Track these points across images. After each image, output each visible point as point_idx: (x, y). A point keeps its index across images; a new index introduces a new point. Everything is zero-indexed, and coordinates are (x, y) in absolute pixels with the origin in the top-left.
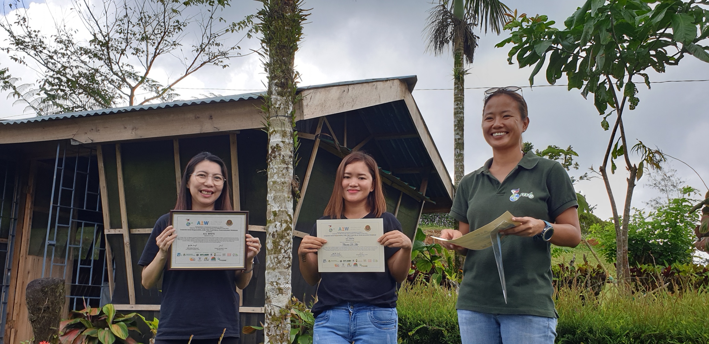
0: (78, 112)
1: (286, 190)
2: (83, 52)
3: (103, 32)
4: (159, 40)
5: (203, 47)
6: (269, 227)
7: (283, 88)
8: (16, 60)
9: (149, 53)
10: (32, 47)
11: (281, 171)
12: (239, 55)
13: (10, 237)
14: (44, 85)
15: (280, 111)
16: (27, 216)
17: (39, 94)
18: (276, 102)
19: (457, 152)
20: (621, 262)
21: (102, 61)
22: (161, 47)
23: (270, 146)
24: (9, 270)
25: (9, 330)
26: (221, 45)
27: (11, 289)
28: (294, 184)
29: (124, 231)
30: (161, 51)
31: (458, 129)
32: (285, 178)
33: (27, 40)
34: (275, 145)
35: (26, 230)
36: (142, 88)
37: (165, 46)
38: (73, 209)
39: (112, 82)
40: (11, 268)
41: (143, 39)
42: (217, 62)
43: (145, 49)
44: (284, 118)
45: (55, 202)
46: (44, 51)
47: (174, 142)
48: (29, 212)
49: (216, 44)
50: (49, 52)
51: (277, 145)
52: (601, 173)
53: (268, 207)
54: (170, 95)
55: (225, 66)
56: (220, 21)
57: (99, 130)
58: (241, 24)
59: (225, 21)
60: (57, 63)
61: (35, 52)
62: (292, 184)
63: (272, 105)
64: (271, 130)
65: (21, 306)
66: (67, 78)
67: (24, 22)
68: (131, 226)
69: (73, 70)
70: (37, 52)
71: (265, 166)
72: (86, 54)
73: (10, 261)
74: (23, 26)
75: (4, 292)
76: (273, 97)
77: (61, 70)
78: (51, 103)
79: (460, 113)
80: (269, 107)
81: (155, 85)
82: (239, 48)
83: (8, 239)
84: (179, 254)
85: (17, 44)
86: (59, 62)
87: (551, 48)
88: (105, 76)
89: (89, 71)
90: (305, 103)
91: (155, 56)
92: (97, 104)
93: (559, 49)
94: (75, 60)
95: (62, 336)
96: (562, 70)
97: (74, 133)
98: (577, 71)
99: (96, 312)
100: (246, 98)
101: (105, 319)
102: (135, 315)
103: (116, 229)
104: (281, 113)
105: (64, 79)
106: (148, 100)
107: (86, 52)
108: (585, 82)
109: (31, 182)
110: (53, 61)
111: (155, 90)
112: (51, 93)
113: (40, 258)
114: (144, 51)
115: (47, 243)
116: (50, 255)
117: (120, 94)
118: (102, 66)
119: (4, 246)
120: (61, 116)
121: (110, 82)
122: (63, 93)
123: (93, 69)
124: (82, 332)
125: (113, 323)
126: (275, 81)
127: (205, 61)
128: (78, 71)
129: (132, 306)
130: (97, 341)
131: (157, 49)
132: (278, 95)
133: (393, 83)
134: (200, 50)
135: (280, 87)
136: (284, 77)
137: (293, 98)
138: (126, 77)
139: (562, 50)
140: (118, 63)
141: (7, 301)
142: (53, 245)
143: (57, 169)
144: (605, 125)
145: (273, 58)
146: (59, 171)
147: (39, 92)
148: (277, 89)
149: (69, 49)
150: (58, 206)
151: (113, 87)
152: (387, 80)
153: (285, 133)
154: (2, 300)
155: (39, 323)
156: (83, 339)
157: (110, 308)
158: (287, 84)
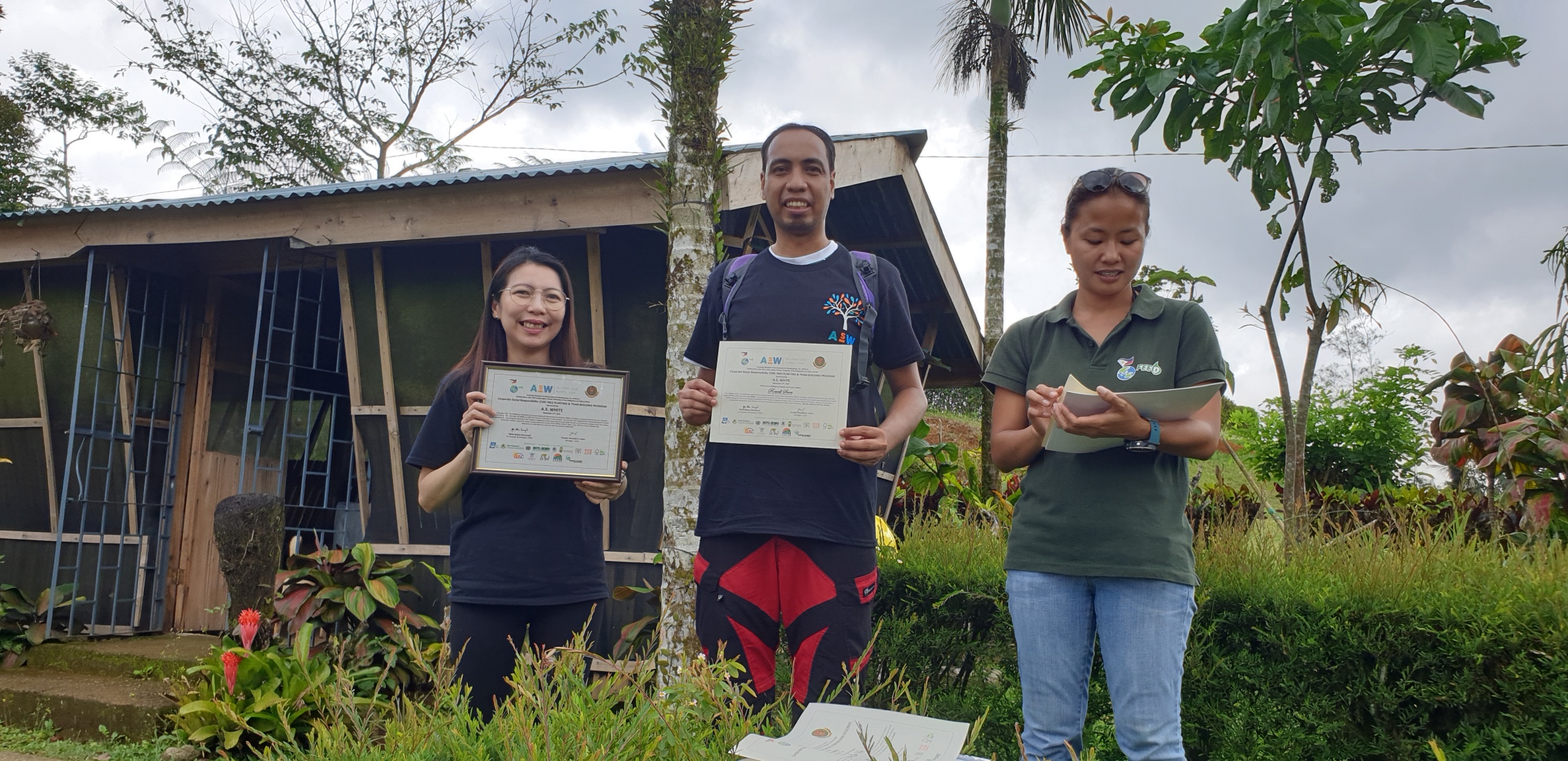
0: (286, 190)
2: (290, 73)
3: (329, 39)
4: (434, 54)
5: (515, 69)
6: (670, 408)
7: (697, 149)
8: (163, 86)
9: (413, 78)
10: (194, 63)
12: (580, 85)
13: (173, 417)
14: (218, 135)
15: (690, 193)
16: (203, 380)
17: (211, 153)
18: (684, 175)
20: (1292, 480)
21: (327, 93)
22: (436, 67)
23: (672, 259)
24: (172, 478)
25: (173, 587)
26: (547, 65)
27: (177, 513)
29: (388, 409)
30: (436, 76)
31: (994, 232)
33: (187, 49)
34: (681, 257)
35: (201, 405)
36: (400, 145)
37: (445, 65)
38: (294, 367)
39: (344, 132)
40: (175, 473)
41: (403, 52)
42: (539, 97)
43: (406, 71)
44: (698, 206)
45: (261, 354)
46: (218, 71)
47: (482, 245)
48: (207, 369)
49: (539, 64)
50: (228, 73)
51: (686, 256)
52: (1262, 318)
53: (669, 372)
54: (452, 159)
55: (554, 106)
56: (547, 20)
57: (343, 222)
58: (586, 27)
59: (555, 20)
60: (242, 94)
61: (202, 73)
63: (676, 181)
64: (674, 228)
65: (195, 543)
66: (261, 123)
67: (179, 16)
68: (400, 402)
69: (272, 107)
70: (205, 72)
71: (664, 295)
72: (297, 79)
73: (173, 460)
74: (179, 23)
75: (164, 517)
76: (679, 166)
77: (249, 107)
78: (232, 168)
79: (998, 203)
80: (670, 184)
81: (425, 139)
82: (581, 71)
83: (168, 419)
85: (168, 56)
86: (245, 92)
87: (1174, 84)
88: (332, 121)
89: (303, 110)
90: (731, 178)
91: (425, 85)
92: (318, 172)
93: (1189, 85)
94: (275, 90)
95: (278, 599)
96: (1193, 125)
97: (296, 226)
98: (1221, 128)
99: (339, 558)
100: (621, 166)
101: (357, 571)
102: (412, 564)
103: (372, 405)
104: (693, 196)
105: (255, 124)
106: (412, 168)
107: (297, 74)
108: (1236, 150)
109: (210, 317)
110: (234, 90)
111: (425, 148)
112: (234, 151)
113: (229, 457)
114: (404, 75)
115: (247, 429)
116: (251, 451)
117: (359, 156)
118: (326, 102)
119: (162, 433)
120: (272, 194)
121: (340, 132)
122: (252, 151)
123: (309, 107)
124: (315, 594)
125: (372, 577)
126: (684, 136)
127: (517, 95)
128: (282, 111)
129: (402, 547)
130: (343, 611)
131: (428, 70)
132: (688, 161)
133: (884, 144)
134: (508, 75)
135: (692, 147)
136: (699, 129)
137: (716, 169)
138: (370, 123)
139: (1196, 88)
140: (357, 97)
141: (169, 535)
142: (258, 433)
143: (265, 293)
144: (1274, 229)
145: (680, 92)
146: (267, 297)
147: (209, 149)
148: (685, 150)
149: (264, 67)
150: (265, 362)
151: (347, 142)
152: (873, 138)
153: (701, 234)
154: (161, 532)
155: (240, 575)
156: (316, 606)
157: (364, 550)
158: (705, 142)
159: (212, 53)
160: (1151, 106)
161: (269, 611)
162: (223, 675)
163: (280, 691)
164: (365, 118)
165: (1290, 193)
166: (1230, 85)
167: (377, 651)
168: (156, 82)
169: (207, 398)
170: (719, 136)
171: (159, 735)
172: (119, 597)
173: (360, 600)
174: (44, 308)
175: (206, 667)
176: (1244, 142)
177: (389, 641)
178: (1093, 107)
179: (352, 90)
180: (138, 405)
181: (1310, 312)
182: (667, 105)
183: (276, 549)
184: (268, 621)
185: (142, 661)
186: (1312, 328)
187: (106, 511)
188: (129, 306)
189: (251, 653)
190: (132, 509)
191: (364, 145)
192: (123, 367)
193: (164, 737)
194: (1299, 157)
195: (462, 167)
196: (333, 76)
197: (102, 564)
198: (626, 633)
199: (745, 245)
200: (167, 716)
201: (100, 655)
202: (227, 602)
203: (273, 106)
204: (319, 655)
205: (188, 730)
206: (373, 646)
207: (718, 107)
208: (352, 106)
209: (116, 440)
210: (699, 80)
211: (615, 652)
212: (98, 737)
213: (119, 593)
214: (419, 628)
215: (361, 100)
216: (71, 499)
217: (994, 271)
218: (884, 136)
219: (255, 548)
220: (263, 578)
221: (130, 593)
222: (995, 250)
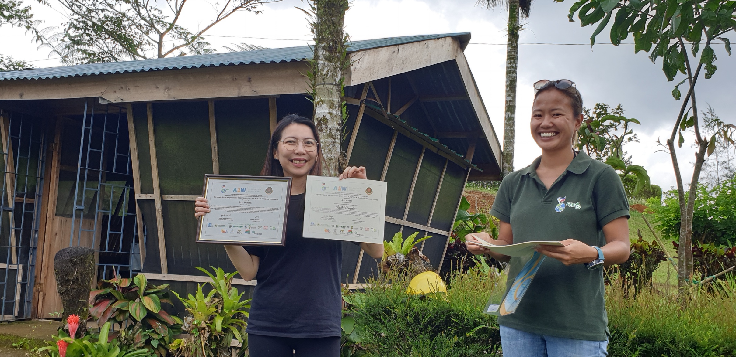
1: (332, 167)
7: (331, 52)
8: (40, 1)
11: (328, 146)
13: (37, 197)
14: (69, 29)
15: (327, 79)
16: (54, 173)
18: (323, 68)
19: (508, 116)
20: (684, 243)
21: (130, 5)
23: (316, 118)
24: (36, 231)
25: (37, 293)
27: (39, 252)
28: (341, 160)
29: (156, 197)
31: (510, 90)
32: (331, 154)
34: (321, 117)
35: (52, 190)
36: (170, 35)
38: (102, 172)
39: (140, 27)
40: (38, 229)
42: (250, 7)
44: (332, 86)
45: (83, 164)
47: (210, 103)
48: (56, 171)
51: (324, 116)
52: (668, 147)
54: (200, 44)
55: (258, 12)
57: (129, 89)
62: (339, 161)
63: (319, 71)
64: (317, 100)
65: (49, 268)
66: (92, 21)
68: (163, 192)
73: (36, 222)
75: (32, 254)
76: (320, 62)
79: (512, 73)
80: (315, 73)
81: (184, 32)
83: (34, 198)
87: (618, 5)
88: (133, 21)
89: (116, 15)
90: (352, 68)
92: (125, 50)
93: (626, 7)
94: (101, 3)
95: (91, 308)
96: (628, 30)
97: (102, 91)
98: (645, 32)
99: (126, 283)
100: (288, 60)
101: (136, 291)
102: (169, 286)
103: (147, 194)
104: (329, 81)
105: (90, 23)
106: (177, 48)
108: (654, 46)
109: (57, 140)
110: (78, 4)
111: (184, 37)
112: (77, 39)
113: (68, 219)
115: (75, 207)
117: (148, 41)
118: (129, 10)
119: (30, 206)
120: (91, 72)
121: (137, 27)
122: (88, 38)
123: (120, 13)
124: (112, 304)
125: (145, 295)
126: (323, 45)
127: (237, 6)
128: (105, 15)
129: (163, 275)
130: (128, 315)
132: (326, 60)
133: (445, 41)
135: (328, 51)
136: (332, 40)
137: (342, 64)
138: (154, 21)
139: (631, 8)
140: (146, 8)
141: (34, 264)
142: (82, 210)
143: (85, 128)
144: (677, 95)
145: (321, 18)
146: (87, 132)
147: (63, 38)
148: (324, 53)
150: (85, 169)
151: (141, 33)
152: (438, 37)
153: (333, 103)
154: (30, 262)
155: (68, 295)
156: (113, 311)
157: (141, 278)
158: (336, 48)
160: (603, 19)
161: (86, 314)
162: (58, 352)
164: (151, 19)
165: (686, 71)
166: (651, 6)
167: (148, 338)
169: (56, 186)
170: (344, 45)
172: (6, 300)
173: (138, 309)
175: (50, 347)
176: (659, 40)
177: (155, 332)
178: (569, 19)
179: (144, 3)
181: (697, 143)
182: (315, 25)
183: (90, 279)
184: (85, 321)
185: (17, 338)
186: (698, 152)
189: (74, 341)
192: (8, 169)
194: (693, 51)
199: (361, 104)
202: (61, 309)
203: (100, 12)
204: (114, 341)
206: (145, 335)
207: (344, 26)
208: (143, 12)
209: (4, 210)
210: (333, 10)
213: (6, 297)
214: (172, 324)
215: (148, 8)
217: (509, 113)
218: (445, 36)
219: (77, 279)
220: (82, 296)
221: (13, 297)
222: (510, 101)
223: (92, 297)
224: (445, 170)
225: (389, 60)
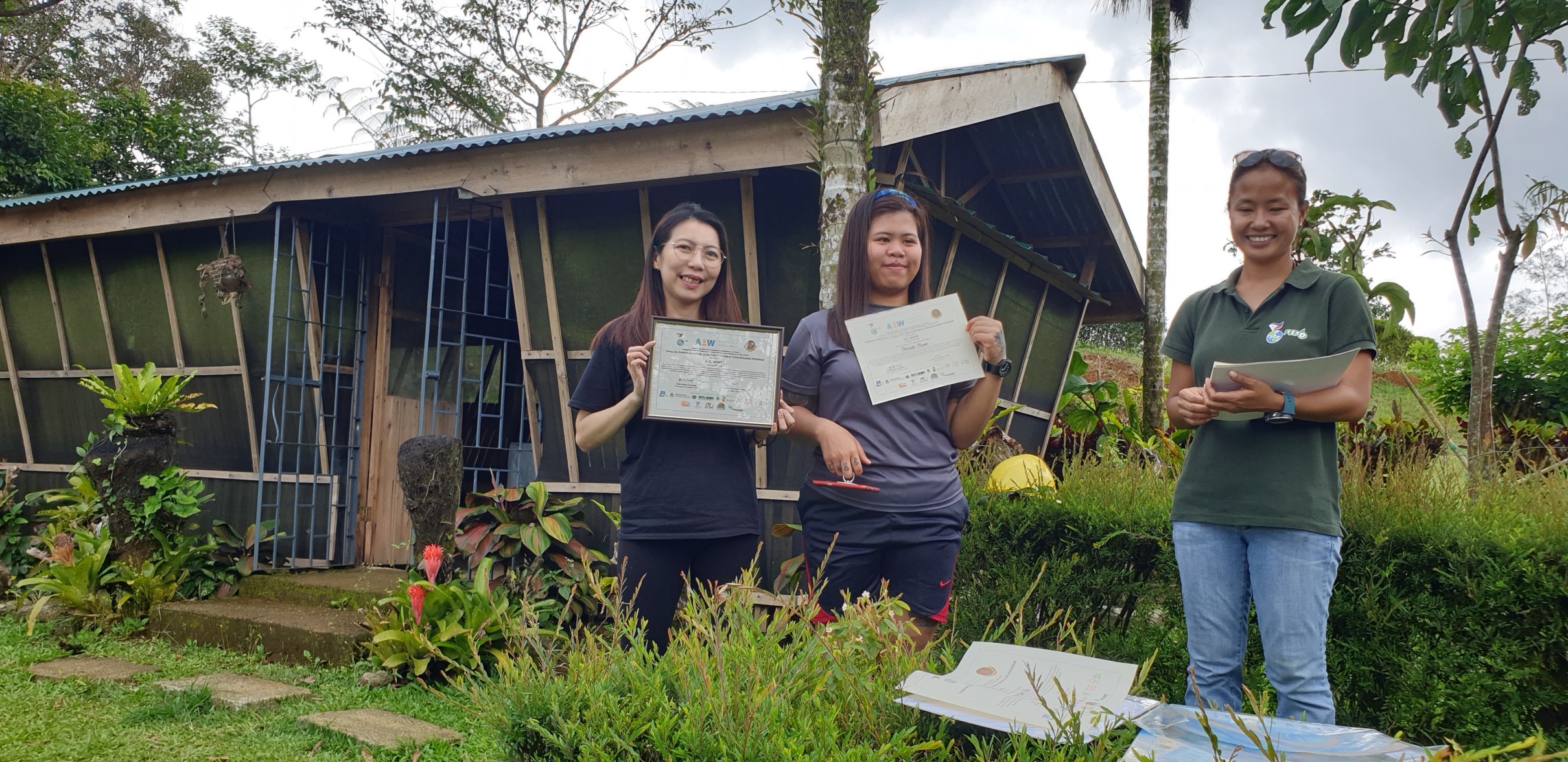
0: (453, 142)
2: (451, 26)
5: (666, 12)
7: (849, 86)
8: (336, 44)
9: (568, 25)
10: (362, 20)
12: (729, 25)
13: (356, 363)
14: (387, 89)
15: (842, 131)
16: (382, 328)
17: (381, 107)
18: (836, 113)
19: (1154, 205)
20: (1478, 415)
21: (486, 44)
22: (589, 13)
23: (824, 197)
24: (358, 421)
25: (362, 523)
26: (697, 6)
27: (363, 455)
29: (556, 353)
30: (590, 21)
31: (1156, 159)
33: (355, 6)
34: (834, 196)
35: (381, 351)
36: (558, 93)
37: (597, 11)
38: (466, 314)
39: (504, 82)
40: (360, 417)
42: (690, 39)
43: (561, 19)
44: (851, 144)
45: (436, 302)
46: (385, 27)
47: (641, 191)
48: (385, 319)
49: (689, 5)
50: (394, 28)
51: (838, 195)
52: (1446, 244)
54: (608, 105)
55: (704, 48)
57: (507, 171)
60: (407, 48)
61: (369, 29)
63: (828, 119)
64: (826, 168)
65: (381, 482)
66: (426, 76)
68: (567, 347)
70: (373, 29)
72: (458, 31)
73: (358, 405)
75: (352, 458)
76: (831, 103)
77: (414, 61)
78: (401, 122)
79: (1160, 128)
80: (822, 123)
81: (582, 85)
82: (730, 10)
83: (352, 365)
84: (663, 393)
85: (339, 15)
86: (410, 46)
88: (492, 71)
89: (464, 62)
90: (883, 113)
91: (579, 31)
92: (481, 123)
94: (438, 43)
95: (459, 535)
96: (1373, 39)
97: (464, 177)
98: (1405, 40)
99: (515, 496)
100: (773, 106)
101: (531, 508)
102: (583, 501)
103: (541, 350)
104: (845, 134)
105: (420, 78)
106: (569, 116)
107: (457, 27)
108: (1422, 63)
109: (386, 267)
110: (400, 45)
111: (581, 95)
112: (402, 105)
113: (409, 401)
114: (559, 23)
115: (424, 374)
116: (429, 396)
117: (518, 105)
118: (485, 53)
119: (347, 379)
120: (440, 146)
121: (500, 82)
122: (419, 104)
123: (470, 58)
124: (492, 530)
125: (546, 514)
126: (835, 73)
127: (668, 38)
128: (444, 63)
129: (573, 485)
130: (520, 546)
131: (582, 17)
132: (840, 98)
133: (1040, 70)
134: (659, 18)
135: (844, 83)
136: (850, 64)
137: (868, 105)
138: (528, 72)
140: (514, 47)
141: (356, 475)
142: (435, 378)
143: (437, 243)
144: (1464, 147)
145: (831, 28)
146: (439, 247)
147: (380, 104)
148: (837, 87)
149: (426, 21)
150: (439, 310)
151: (507, 92)
152: (1029, 65)
153: (853, 173)
154: (350, 472)
155: (423, 513)
156: (494, 542)
157: (538, 488)
158: (857, 78)
159: (379, 10)
160: (1327, 21)
161: (451, 545)
162: (411, 606)
163: (462, 621)
164: (523, 67)
165: (1482, 107)
167: (552, 584)
168: (329, 41)
169: (386, 344)
170: (871, 71)
171: (356, 661)
172: (315, 533)
173: (535, 536)
174: (239, 262)
175: (395, 599)
176: (1430, 54)
177: (563, 574)
178: (1263, 25)
179: (510, 40)
180: (325, 352)
181: (1502, 235)
182: (819, 41)
183: (456, 487)
184: (450, 556)
185: (338, 592)
186: (1504, 252)
187: (301, 453)
188: (313, 259)
189: (435, 586)
190: (323, 451)
191: (524, 95)
192: (310, 316)
193: (360, 663)
194: (1493, 67)
195: (617, 112)
196: (491, 27)
197: (299, 502)
198: (785, 569)
200: (362, 644)
201: (301, 587)
202: (411, 537)
203: (436, 59)
204: (498, 588)
205: (381, 657)
206: (548, 580)
207: (869, 41)
208: (510, 55)
209: (306, 385)
210: (851, 14)
211: (776, 586)
212: (304, 661)
213: (315, 527)
214: (590, 562)
215: (518, 48)
216: (269, 441)
217: (1156, 200)
218: (1040, 63)
219: (436, 487)
220: (444, 516)
221: (324, 529)
222: (1158, 178)
223: (459, 520)
224: (1043, 302)
225: (944, 103)
